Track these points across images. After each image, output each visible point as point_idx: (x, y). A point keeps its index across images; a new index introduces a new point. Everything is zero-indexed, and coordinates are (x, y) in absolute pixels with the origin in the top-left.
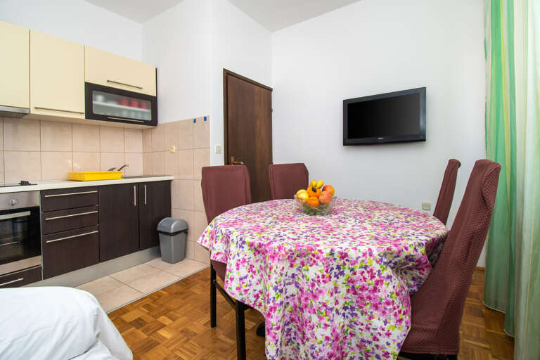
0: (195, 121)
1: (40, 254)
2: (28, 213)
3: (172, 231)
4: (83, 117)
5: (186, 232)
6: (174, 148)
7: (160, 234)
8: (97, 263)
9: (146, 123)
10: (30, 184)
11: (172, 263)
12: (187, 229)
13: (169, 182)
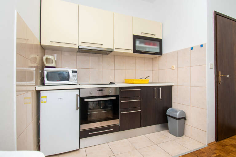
0: (192, 49)
1: (119, 119)
2: (115, 98)
3: (178, 117)
4: (132, 52)
5: (185, 119)
6: (174, 66)
7: (168, 117)
8: (139, 127)
9: (157, 54)
10: (115, 84)
11: (177, 136)
12: (185, 117)
13: (171, 86)
